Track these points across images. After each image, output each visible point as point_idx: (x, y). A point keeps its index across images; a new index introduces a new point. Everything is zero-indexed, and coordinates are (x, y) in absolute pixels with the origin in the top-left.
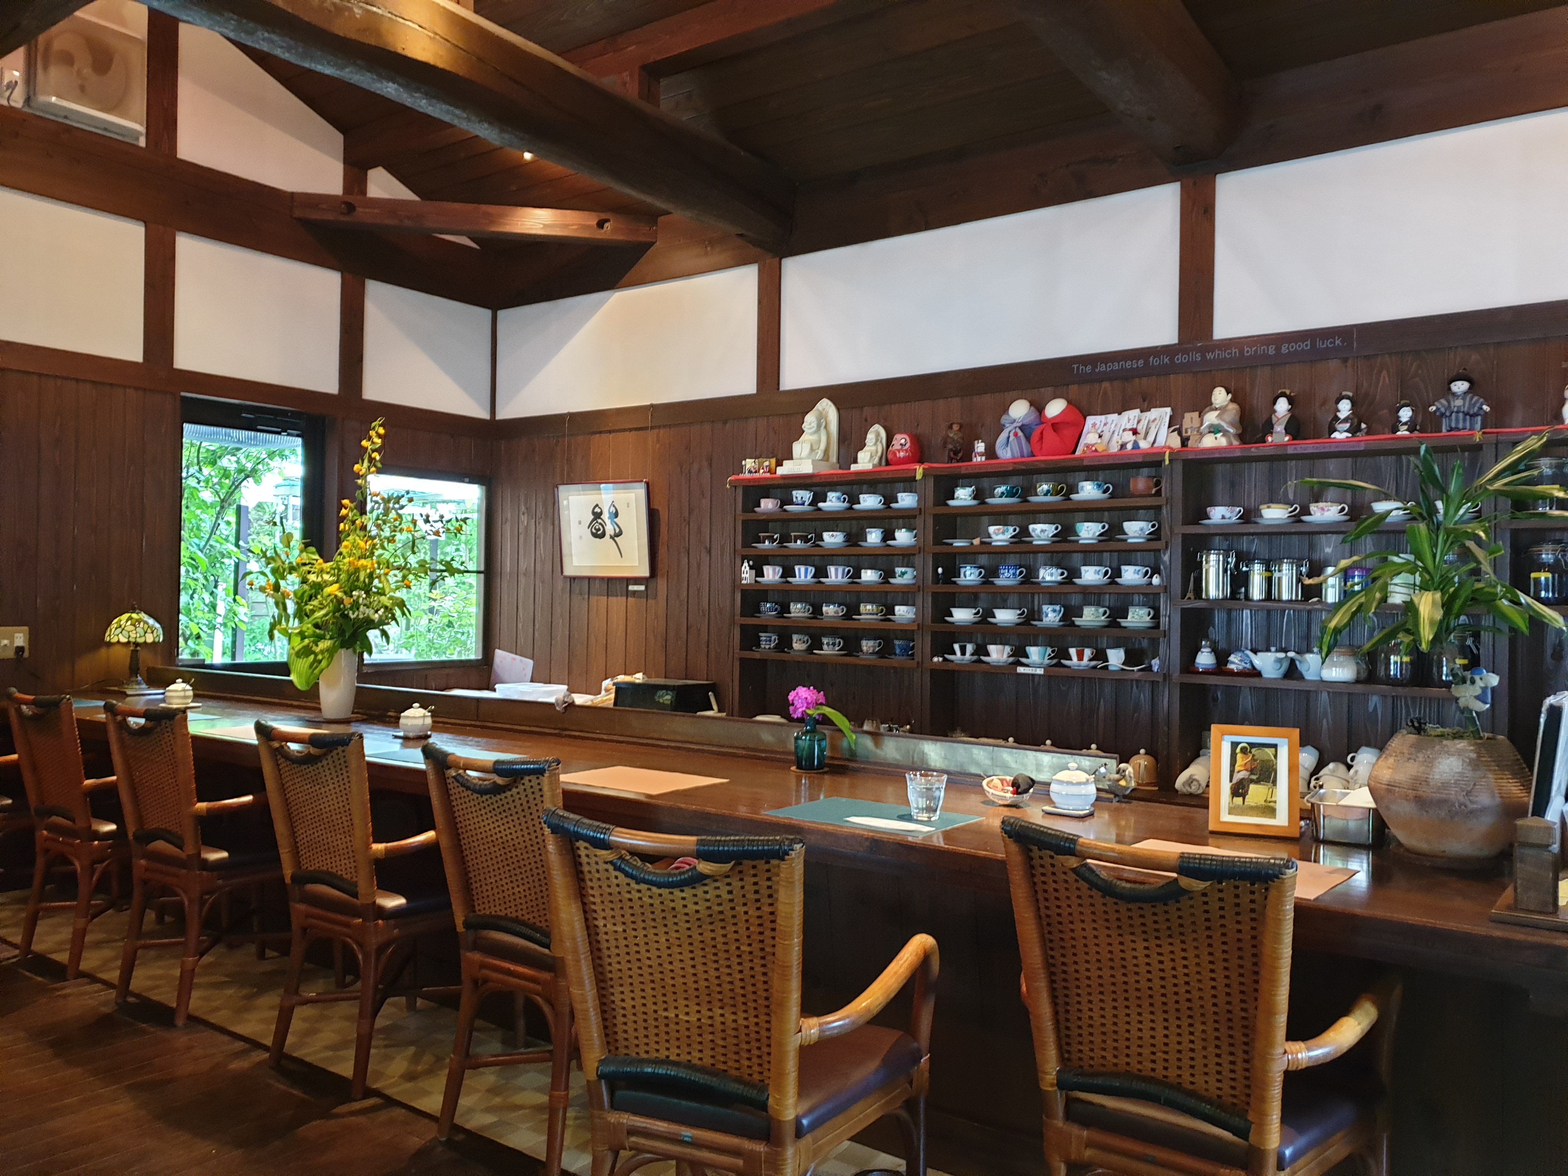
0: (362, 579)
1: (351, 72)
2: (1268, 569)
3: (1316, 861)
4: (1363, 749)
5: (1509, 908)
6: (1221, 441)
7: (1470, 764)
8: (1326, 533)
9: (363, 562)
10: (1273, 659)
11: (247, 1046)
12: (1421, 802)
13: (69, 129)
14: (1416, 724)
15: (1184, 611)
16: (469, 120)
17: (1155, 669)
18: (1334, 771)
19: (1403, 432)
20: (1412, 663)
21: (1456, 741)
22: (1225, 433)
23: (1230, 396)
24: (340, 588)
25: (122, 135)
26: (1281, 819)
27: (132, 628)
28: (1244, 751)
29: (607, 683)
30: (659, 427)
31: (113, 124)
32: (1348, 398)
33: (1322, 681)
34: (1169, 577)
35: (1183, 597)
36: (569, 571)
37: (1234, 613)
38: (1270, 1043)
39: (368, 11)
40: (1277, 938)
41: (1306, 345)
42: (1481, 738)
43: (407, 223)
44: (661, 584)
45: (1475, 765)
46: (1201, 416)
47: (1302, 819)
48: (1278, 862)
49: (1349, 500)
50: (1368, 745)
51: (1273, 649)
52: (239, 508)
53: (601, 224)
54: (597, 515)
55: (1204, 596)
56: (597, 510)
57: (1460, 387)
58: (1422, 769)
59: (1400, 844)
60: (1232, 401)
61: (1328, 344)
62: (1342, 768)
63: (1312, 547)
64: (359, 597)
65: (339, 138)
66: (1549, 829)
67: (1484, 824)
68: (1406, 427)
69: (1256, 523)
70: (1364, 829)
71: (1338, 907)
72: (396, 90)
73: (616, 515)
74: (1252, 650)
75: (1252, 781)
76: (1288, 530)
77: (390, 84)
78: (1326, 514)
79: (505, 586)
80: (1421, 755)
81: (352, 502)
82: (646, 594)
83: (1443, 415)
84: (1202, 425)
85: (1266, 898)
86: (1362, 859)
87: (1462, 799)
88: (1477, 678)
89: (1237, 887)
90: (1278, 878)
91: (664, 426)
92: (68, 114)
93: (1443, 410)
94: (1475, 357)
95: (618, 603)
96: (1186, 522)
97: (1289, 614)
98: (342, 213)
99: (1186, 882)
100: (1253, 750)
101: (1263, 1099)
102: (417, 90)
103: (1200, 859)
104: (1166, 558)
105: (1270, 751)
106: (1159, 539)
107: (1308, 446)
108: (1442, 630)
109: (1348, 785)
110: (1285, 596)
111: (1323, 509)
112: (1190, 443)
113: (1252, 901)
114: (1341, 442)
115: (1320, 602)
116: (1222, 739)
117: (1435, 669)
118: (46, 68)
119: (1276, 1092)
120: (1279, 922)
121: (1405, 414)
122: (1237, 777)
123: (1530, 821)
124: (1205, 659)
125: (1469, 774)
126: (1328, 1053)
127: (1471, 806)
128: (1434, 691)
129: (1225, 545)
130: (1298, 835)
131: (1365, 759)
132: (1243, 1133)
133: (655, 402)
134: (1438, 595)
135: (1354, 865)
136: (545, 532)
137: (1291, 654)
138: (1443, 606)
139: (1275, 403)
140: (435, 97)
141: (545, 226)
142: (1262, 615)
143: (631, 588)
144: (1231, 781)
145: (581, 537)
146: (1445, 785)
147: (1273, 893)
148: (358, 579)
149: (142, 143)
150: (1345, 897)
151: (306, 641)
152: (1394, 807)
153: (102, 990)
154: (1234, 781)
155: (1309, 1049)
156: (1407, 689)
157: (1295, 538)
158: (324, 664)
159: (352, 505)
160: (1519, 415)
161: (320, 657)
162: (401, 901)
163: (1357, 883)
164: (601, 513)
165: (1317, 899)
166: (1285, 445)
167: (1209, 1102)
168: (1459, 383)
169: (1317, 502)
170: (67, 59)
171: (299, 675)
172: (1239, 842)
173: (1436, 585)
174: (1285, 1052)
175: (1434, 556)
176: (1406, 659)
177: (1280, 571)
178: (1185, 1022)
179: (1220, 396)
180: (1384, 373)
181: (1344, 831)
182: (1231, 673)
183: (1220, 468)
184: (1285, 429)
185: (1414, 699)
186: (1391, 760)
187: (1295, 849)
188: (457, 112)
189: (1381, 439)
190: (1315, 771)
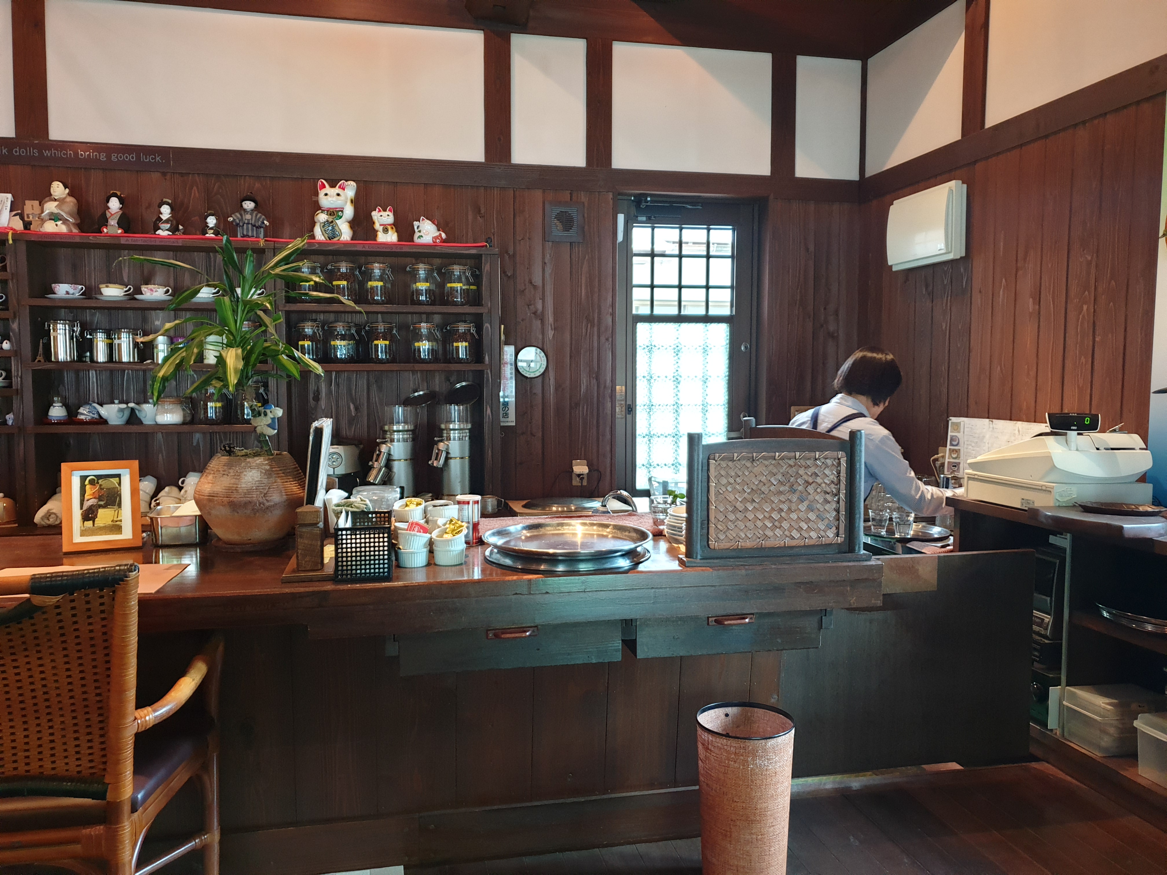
2: (109, 337)
3: (157, 562)
4: (191, 473)
5: (294, 571)
6: (62, 228)
7: (265, 474)
8: (155, 309)
10: (116, 409)
12: (234, 506)
14: (228, 448)
15: (35, 373)
17: (10, 422)
18: (168, 493)
19: (210, 235)
20: (223, 407)
21: (256, 458)
22: (65, 221)
23: (67, 190)
26: (127, 534)
28: (92, 482)
32: (168, 204)
33: (157, 425)
34: (19, 342)
35: (34, 360)
37: (81, 374)
38: (121, 715)
40: (125, 629)
41: (131, 157)
42: (272, 455)
45: (269, 474)
46: (41, 204)
47: (143, 532)
48: (122, 568)
49: (172, 283)
50: (194, 471)
51: (116, 401)
55: (53, 359)
57: (249, 205)
58: (233, 481)
59: (219, 539)
60: (69, 194)
61: (149, 159)
62: (175, 489)
63: (145, 320)
66: (317, 512)
67: (276, 515)
68: (212, 231)
69: (97, 299)
70: (194, 533)
71: (174, 594)
74: (98, 404)
75: (100, 506)
76: (124, 305)
78: (155, 294)
80: (231, 471)
83: (238, 225)
84: (42, 212)
85: (113, 599)
86: (192, 557)
87: (261, 500)
88: (268, 411)
89: (87, 595)
90: (123, 581)
93: (238, 221)
94: (257, 185)
96: (32, 296)
97: (128, 373)
99: (38, 600)
100: (100, 481)
101: (118, 762)
103: (51, 577)
104: (15, 326)
105: (115, 481)
106: (7, 309)
107: (138, 239)
108: (243, 377)
109: (180, 501)
110: (125, 359)
111: (151, 290)
112: (32, 227)
113: (102, 604)
114: (163, 238)
115: (153, 363)
116: (71, 475)
117: (239, 412)
119: (128, 753)
120: (125, 616)
121: (212, 221)
122: (87, 504)
123: (306, 508)
124: (57, 412)
125: (265, 481)
126: (170, 709)
127: (267, 504)
128: (238, 427)
129: (71, 316)
130: (141, 544)
131: (192, 481)
132: (101, 795)
134: (240, 351)
135: (186, 561)
137: (131, 405)
138: (243, 359)
139: (108, 201)
142: (105, 376)
144: (81, 508)
146: (249, 491)
147: (120, 594)
150: (181, 586)
152: (213, 512)
154: (85, 508)
155: (155, 711)
156: (219, 427)
157: (130, 313)
160: (287, 231)
163: (189, 574)
165: (158, 592)
166: (117, 237)
167: (71, 779)
168: (248, 202)
169: (147, 284)
172: (90, 558)
173: (238, 343)
174: (136, 719)
175: (236, 321)
176: (219, 405)
177: (119, 338)
178: (44, 721)
179: (58, 189)
180: (195, 188)
181: (177, 536)
182: (82, 423)
183: (63, 251)
184: (118, 223)
185: (225, 433)
186: (211, 477)
187: (139, 555)
189: (193, 239)
190: (155, 495)
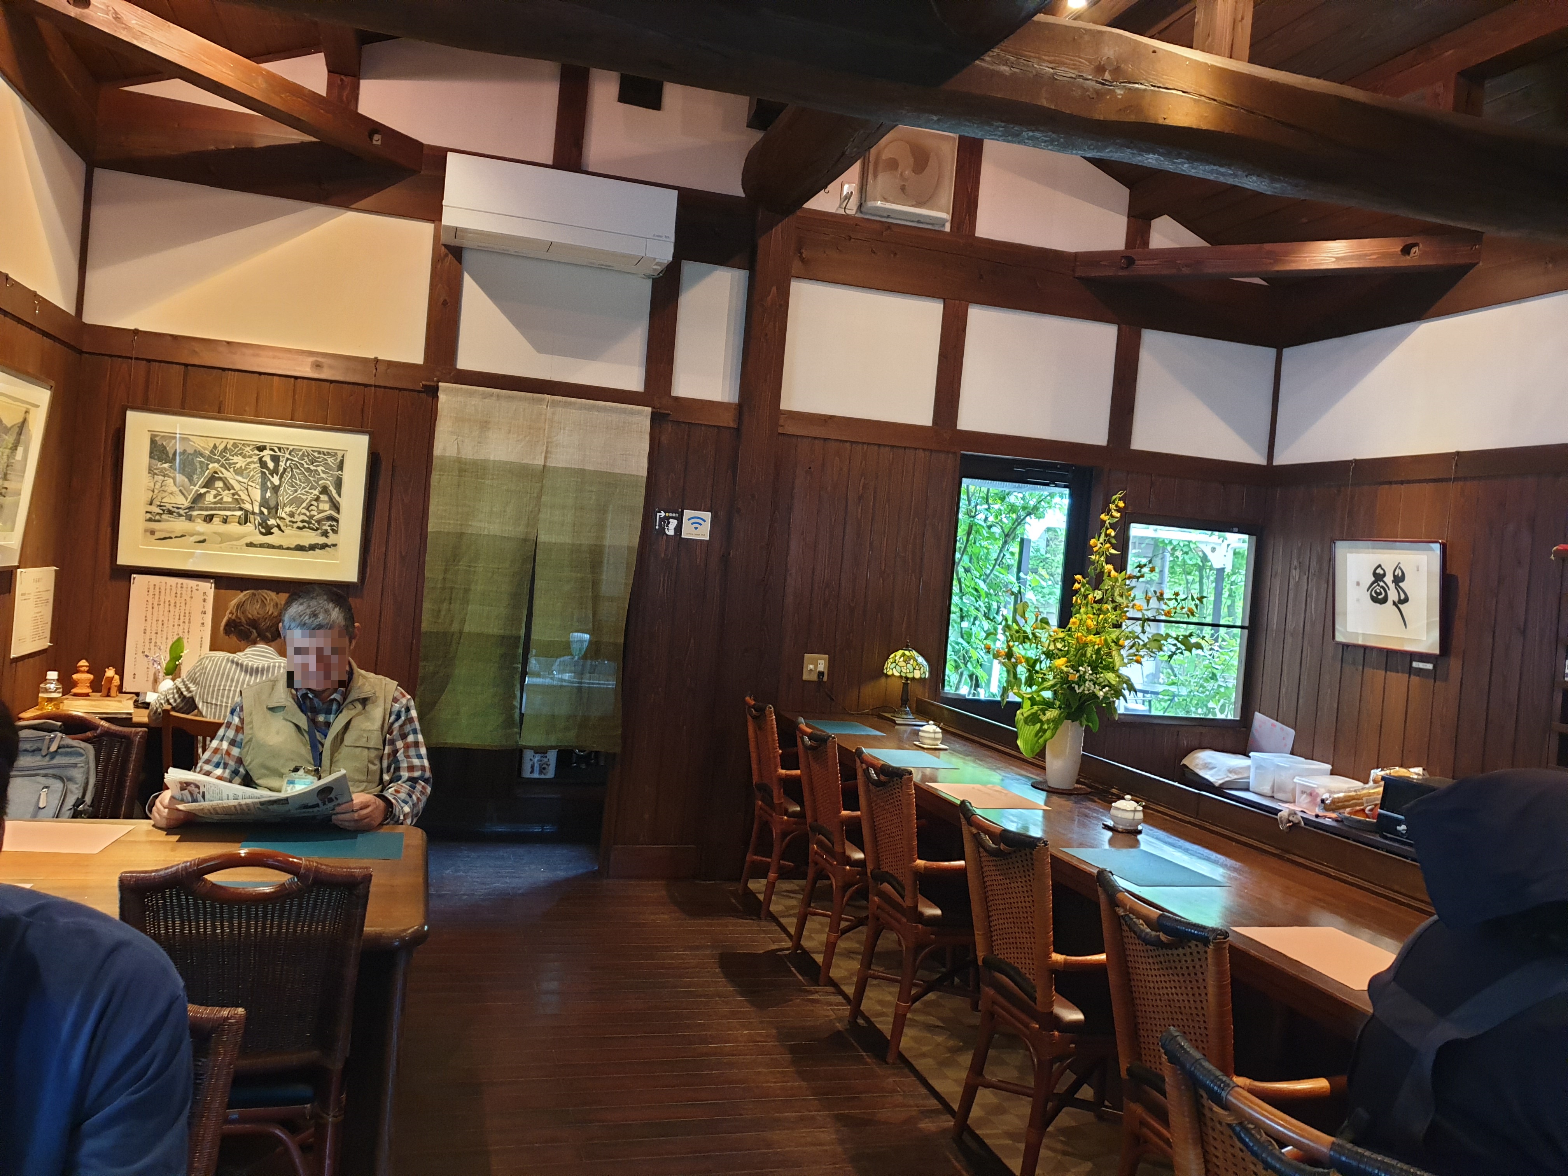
0: (1089, 655)
1: (1111, 151)
9: (1091, 637)
11: (940, 1106)
13: (889, 226)
16: (1235, 176)
24: (1069, 661)
25: (932, 224)
27: (904, 664)
29: (1377, 773)
30: (1465, 479)
31: (924, 216)
36: (1339, 638)
39: (1130, 89)
43: (1185, 271)
44: (1455, 664)
52: (1022, 540)
53: (1406, 250)
54: (1378, 577)
56: (1379, 571)
64: (1085, 672)
65: (1126, 192)
72: (1157, 160)
73: (1402, 578)
77: (1151, 156)
79: (1270, 644)
81: (1084, 578)
82: (1433, 675)
91: (1474, 478)
92: (890, 213)
95: (1397, 680)
98: (1122, 268)
102: (1179, 156)
118: (875, 176)
133: (1461, 449)
136: (1318, 590)
140: (1196, 160)
141: (1338, 259)
143: (1415, 664)
145: (1358, 600)
148: (1085, 655)
149: (947, 228)
151: (1036, 708)
153: (842, 1004)
158: (1048, 734)
159: (1085, 581)
161: (1046, 726)
162: (1078, 1016)
164: (1384, 575)
170: (893, 165)
171: (1026, 742)
188: (1222, 170)
